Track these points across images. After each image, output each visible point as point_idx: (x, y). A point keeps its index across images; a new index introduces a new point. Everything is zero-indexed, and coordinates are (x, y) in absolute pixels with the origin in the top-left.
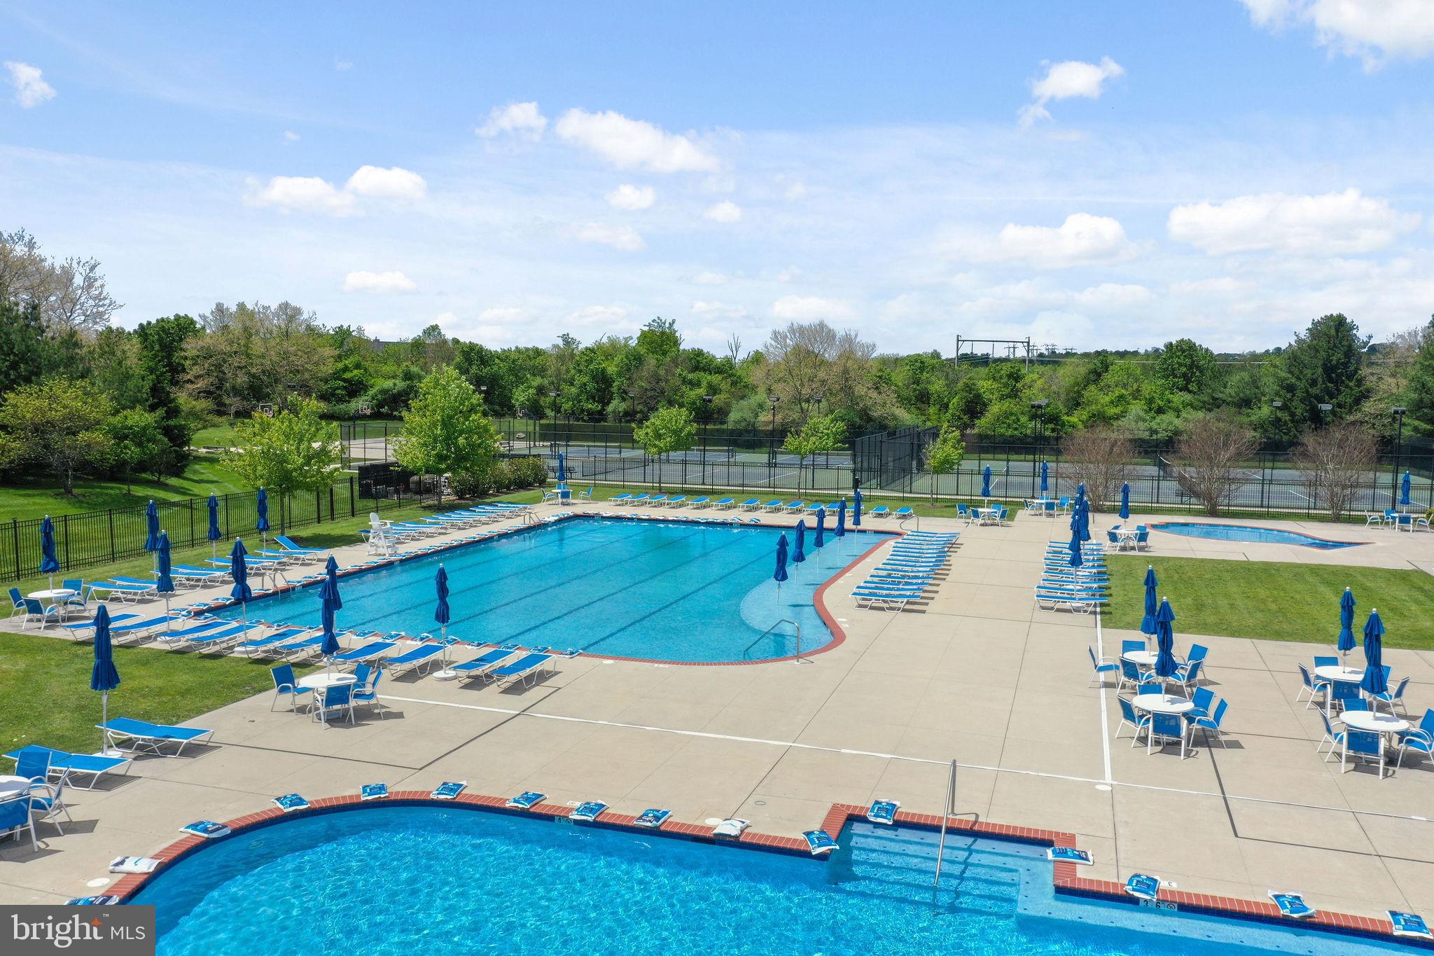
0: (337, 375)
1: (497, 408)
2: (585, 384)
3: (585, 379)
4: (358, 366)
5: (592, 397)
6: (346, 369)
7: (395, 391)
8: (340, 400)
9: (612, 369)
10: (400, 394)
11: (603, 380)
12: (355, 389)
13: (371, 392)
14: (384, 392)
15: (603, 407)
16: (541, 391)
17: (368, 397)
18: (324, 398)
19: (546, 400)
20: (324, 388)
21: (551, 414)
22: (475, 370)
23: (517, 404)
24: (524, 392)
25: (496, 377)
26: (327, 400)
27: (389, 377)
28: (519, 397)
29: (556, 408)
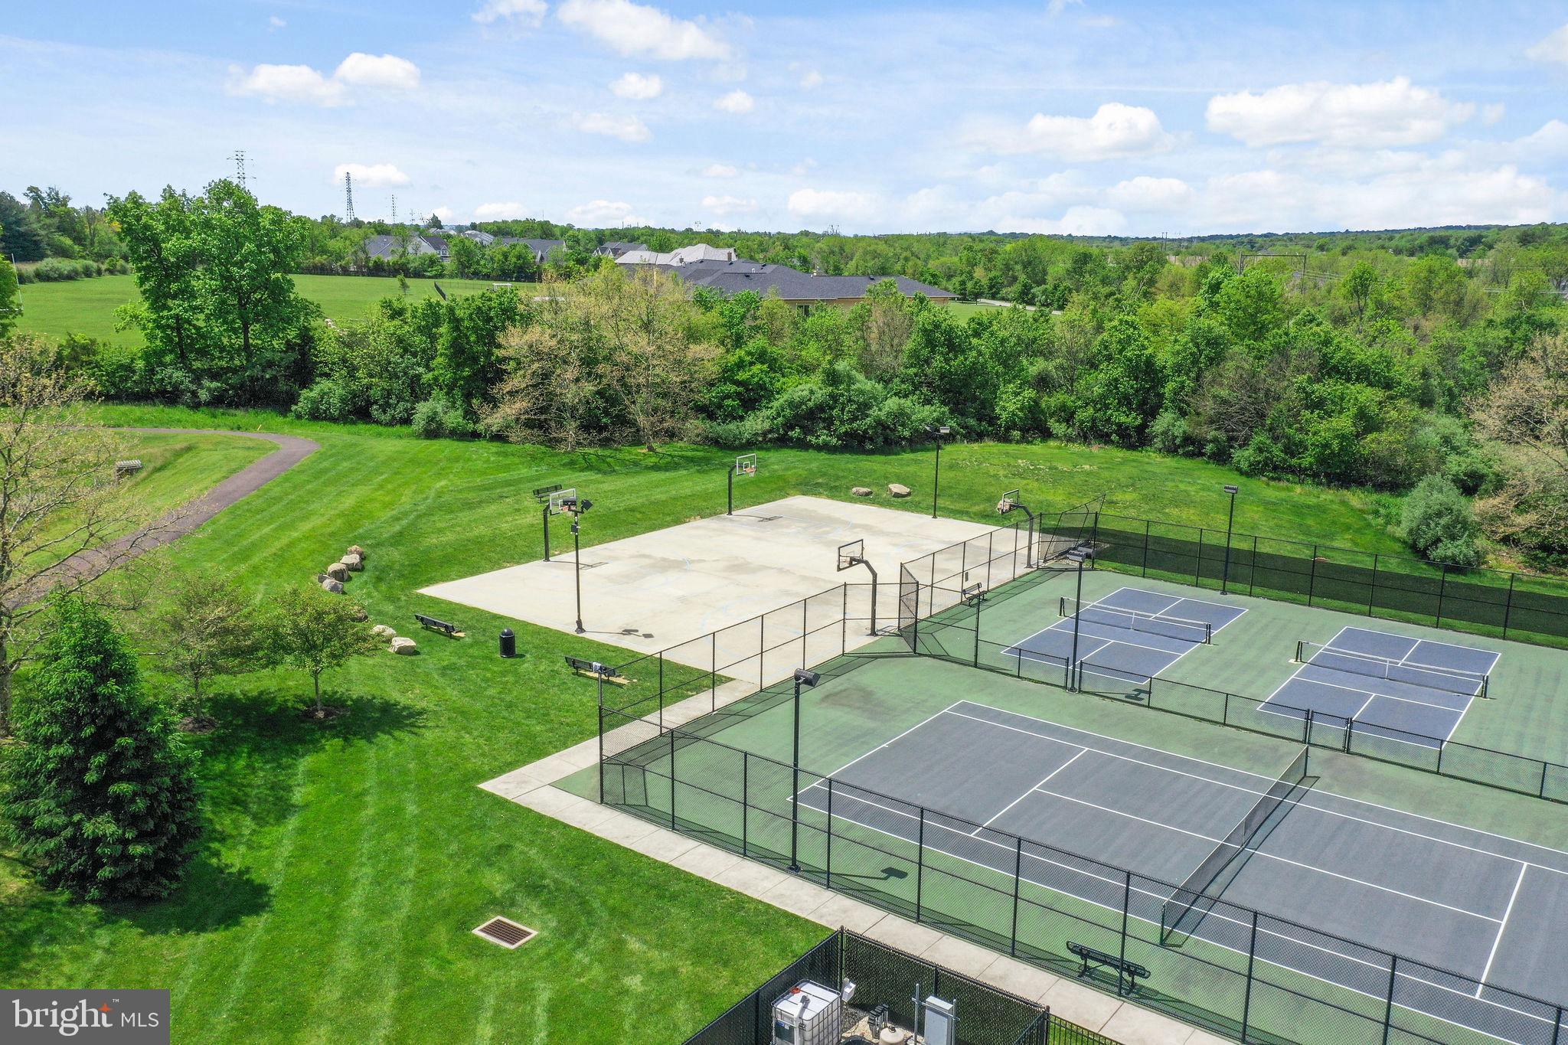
0: (727, 374)
1: (972, 422)
2: (1116, 380)
3: (1117, 372)
4: (761, 356)
5: (1125, 401)
6: (740, 365)
7: (811, 404)
8: (732, 416)
9: (1165, 357)
10: (820, 408)
11: (1148, 372)
12: (752, 398)
13: (781, 400)
14: (791, 404)
15: (1145, 420)
16: (1043, 383)
17: (773, 412)
18: (707, 412)
19: (1051, 401)
20: (706, 397)
21: (1057, 427)
22: (938, 361)
23: (1004, 416)
24: (1016, 394)
25: (974, 370)
26: (711, 416)
27: (807, 369)
28: (1009, 403)
29: (1067, 415)
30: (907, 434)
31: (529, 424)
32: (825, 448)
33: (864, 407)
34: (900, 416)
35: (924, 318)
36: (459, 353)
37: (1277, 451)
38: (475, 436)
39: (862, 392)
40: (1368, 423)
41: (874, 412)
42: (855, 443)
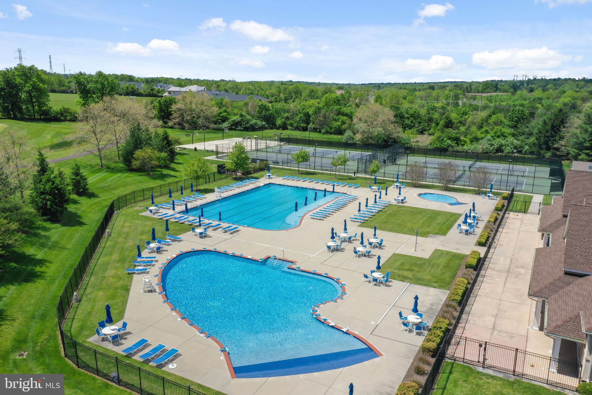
0: (219, 115)
1: (271, 126)
2: (301, 117)
3: (302, 115)
4: (225, 111)
5: (303, 122)
6: (221, 113)
7: (237, 121)
8: (220, 124)
9: (311, 112)
10: (239, 122)
11: (308, 115)
12: (224, 120)
13: (230, 120)
14: (233, 121)
15: (307, 125)
16: (287, 118)
17: (228, 123)
19: (288, 122)
20: (215, 119)
21: (289, 127)
22: (264, 113)
23: (278, 124)
24: (280, 120)
25: (271, 115)
26: (215, 124)
27: (236, 115)
28: (279, 122)
29: (291, 125)
30: (257, 127)
31: (179, 124)
32: (240, 130)
33: (248, 122)
34: (256, 124)
35: (260, 103)
36: (161, 110)
37: (329, 129)
38: (165, 127)
39: (247, 118)
40: (344, 123)
41: (250, 122)
42: (246, 129)
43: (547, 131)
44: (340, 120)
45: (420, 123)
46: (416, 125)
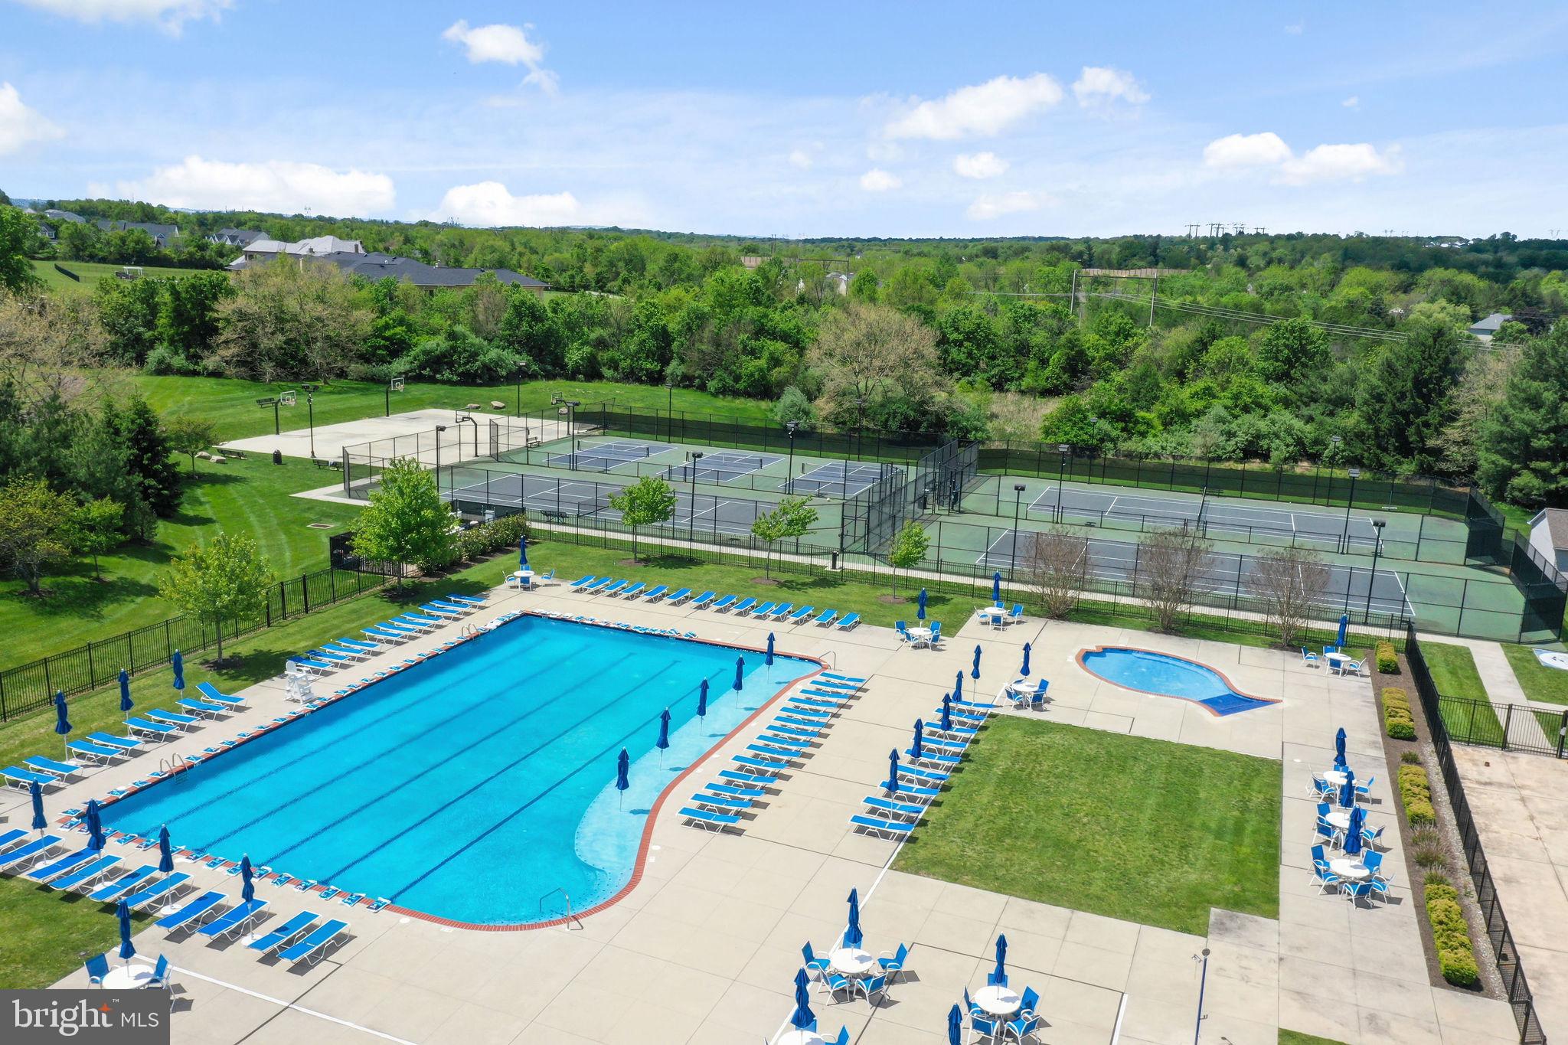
0: (378, 332)
1: (549, 368)
2: (644, 341)
3: (645, 336)
4: (401, 322)
5: (651, 355)
6: (387, 327)
7: (438, 352)
8: (382, 361)
9: (673, 327)
10: (444, 355)
11: (664, 336)
12: (397, 348)
13: (416, 351)
14: (426, 352)
15: (662, 367)
16: (601, 344)
17: (410, 359)
18: (365, 358)
19: (603, 356)
20: (363, 348)
21: (607, 372)
22: (525, 327)
23: (570, 363)
24: (579, 349)
25: (550, 333)
26: (368, 361)
27: (434, 332)
28: (574, 355)
29: (614, 365)
30: (504, 373)
31: (241, 363)
32: (449, 382)
33: (474, 356)
34: (500, 362)
35: (516, 298)
36: (179, 316)
37: (730, 381)
38: (195, 373)
39: (473, 345)
40: (776, 362)
41: (481, 358)
42: (469, 379)
43: (1402, 396)
44: (766, 355)
45: (993, 358)
46: (982, 365)
